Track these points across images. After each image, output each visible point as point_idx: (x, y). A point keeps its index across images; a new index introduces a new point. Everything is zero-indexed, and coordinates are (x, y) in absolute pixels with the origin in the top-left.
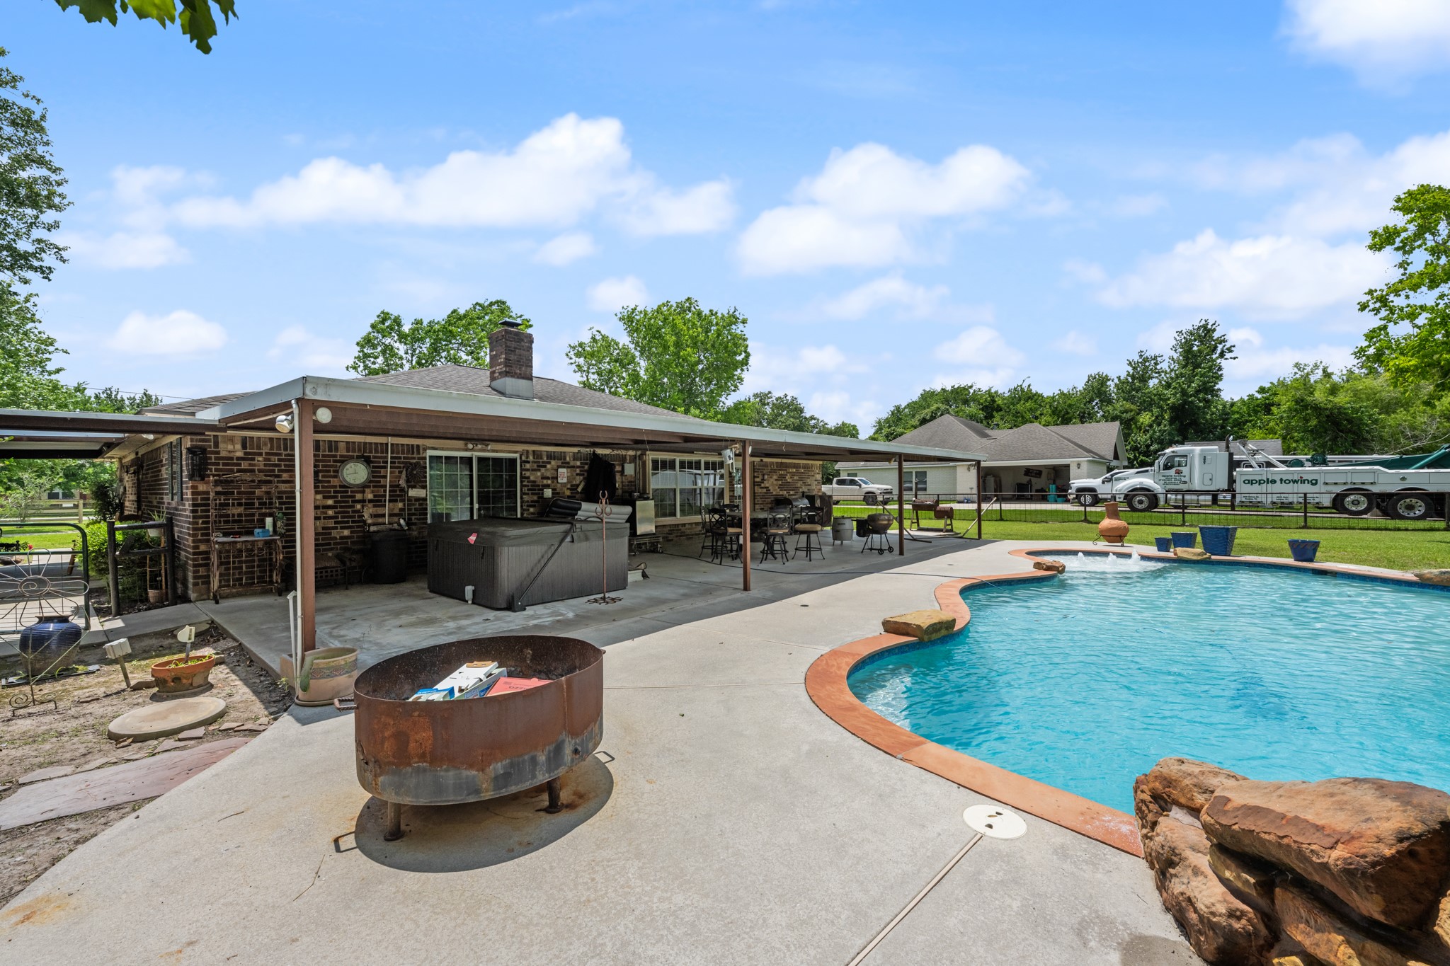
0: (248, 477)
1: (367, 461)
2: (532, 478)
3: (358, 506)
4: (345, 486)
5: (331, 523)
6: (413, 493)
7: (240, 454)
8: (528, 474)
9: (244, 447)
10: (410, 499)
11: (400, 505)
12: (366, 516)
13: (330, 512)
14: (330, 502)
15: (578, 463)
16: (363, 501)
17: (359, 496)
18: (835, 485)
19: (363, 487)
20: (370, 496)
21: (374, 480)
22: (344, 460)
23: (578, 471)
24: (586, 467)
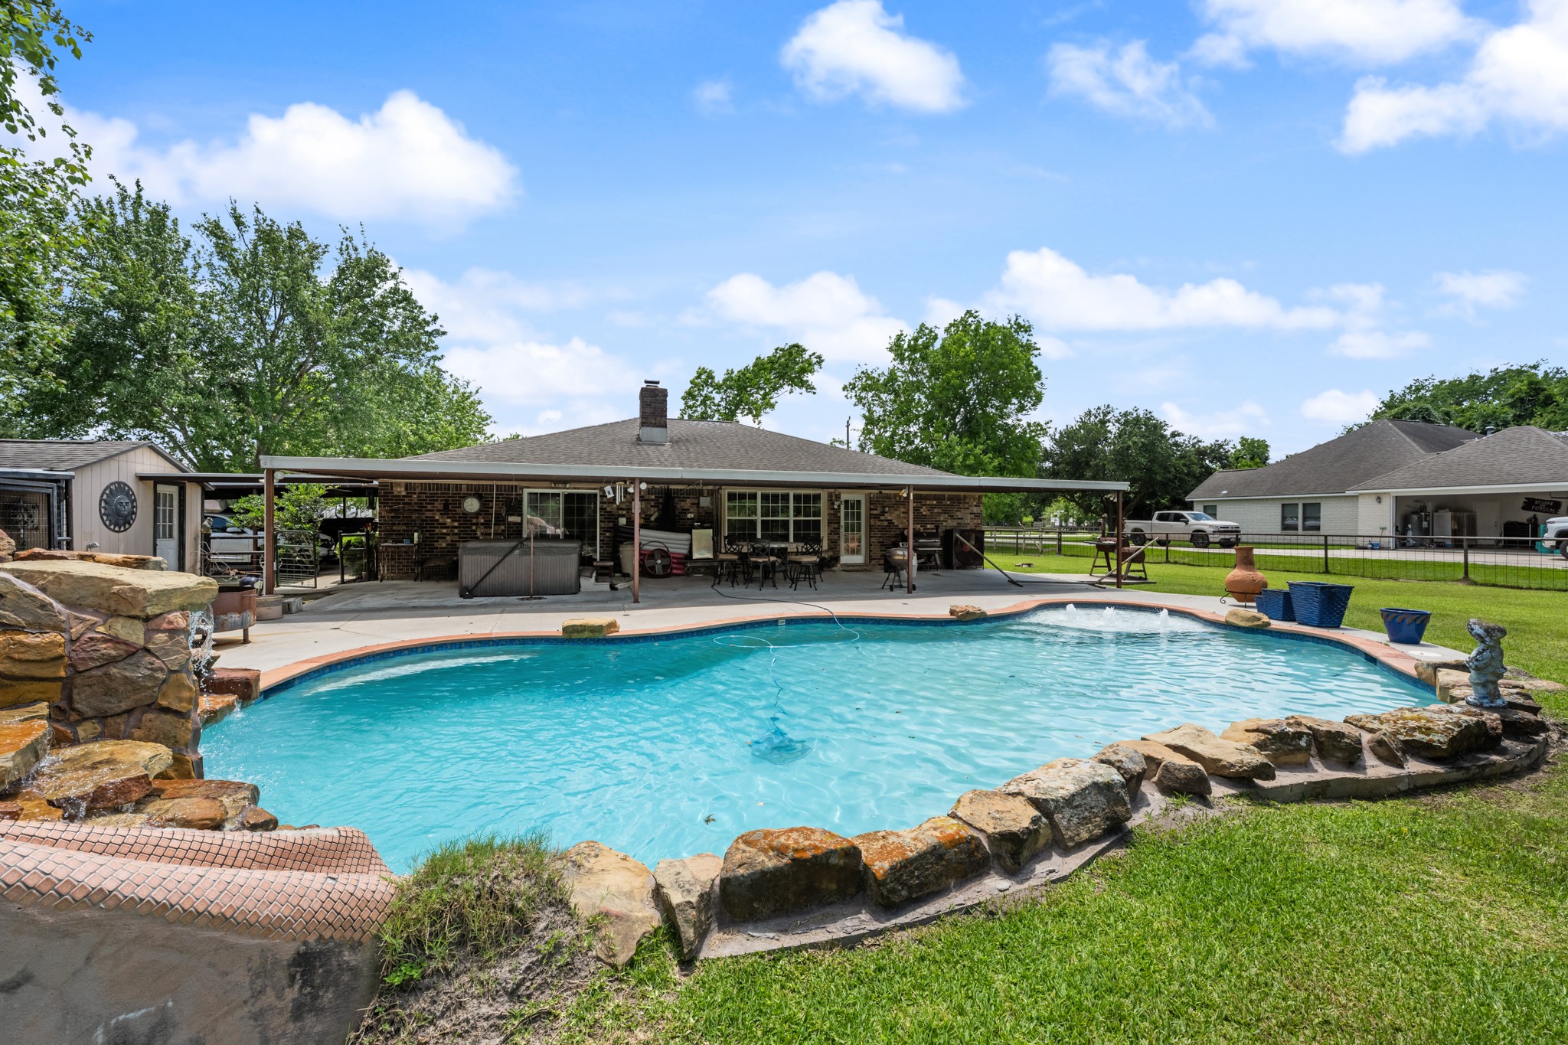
0: (407, 507)
1: (479, 497)
2: (608, 509)
3: (474, 528)
4: (466, 514)
5: (456, 538)
6: (511, 519)
7: (404, 493)
8: (605, 506)
9: (406, 489)
10: (509, 523)
11: (502, 527)
12: (479, 534)
13: (456, 531)
14: (456, 524)
15: (653, 497)
16: (477, 524)
17: (474, 521)
18: (1155, 521)
19: (477, 515)
20: (482, 521)
21: (484, 509)
22: (465, 496)
23: (652, 503)
24: (661, 500)
